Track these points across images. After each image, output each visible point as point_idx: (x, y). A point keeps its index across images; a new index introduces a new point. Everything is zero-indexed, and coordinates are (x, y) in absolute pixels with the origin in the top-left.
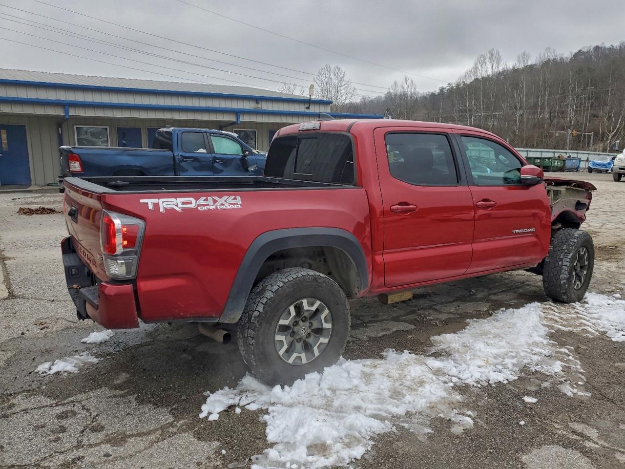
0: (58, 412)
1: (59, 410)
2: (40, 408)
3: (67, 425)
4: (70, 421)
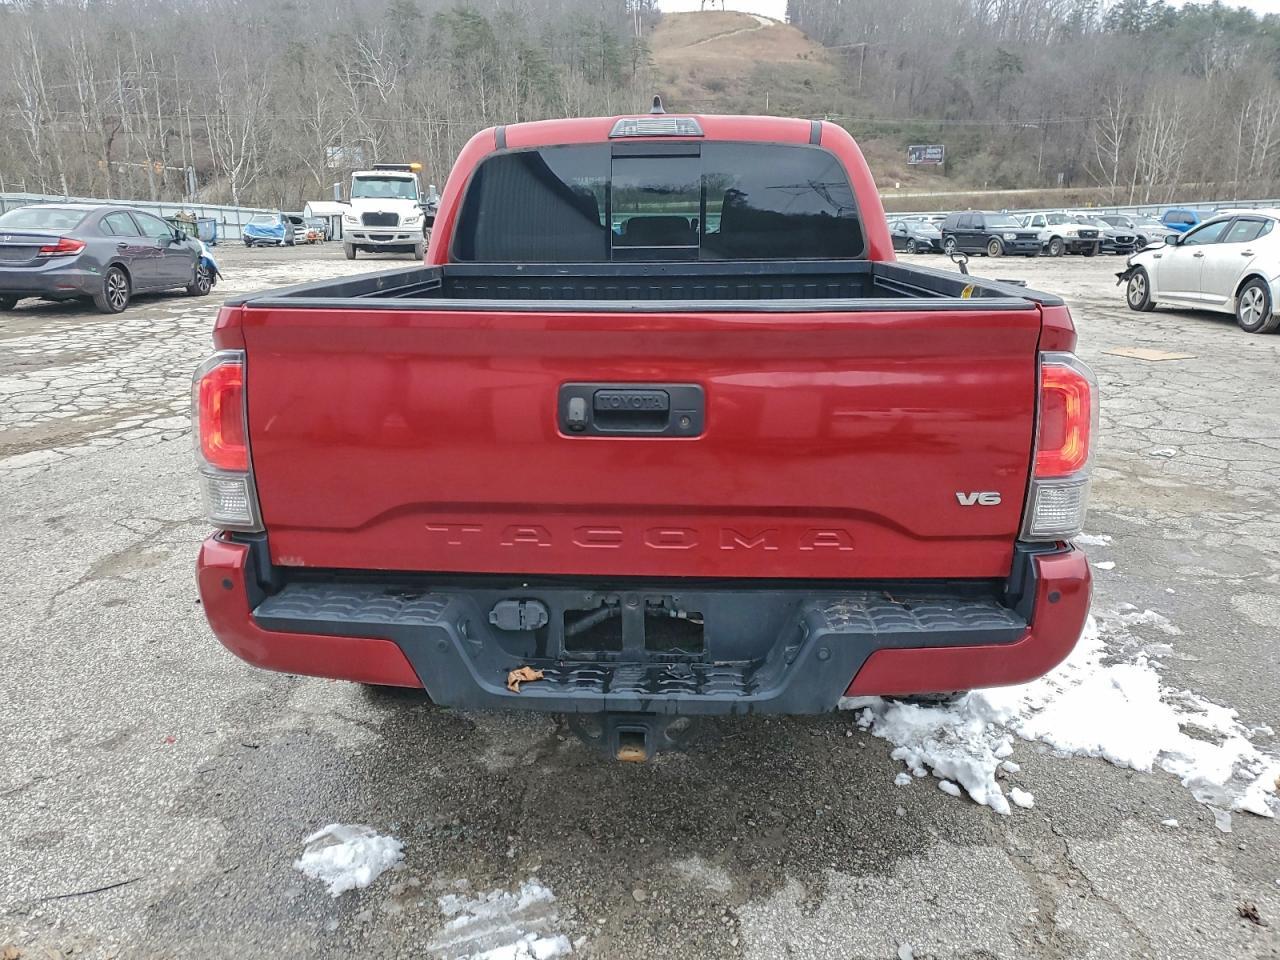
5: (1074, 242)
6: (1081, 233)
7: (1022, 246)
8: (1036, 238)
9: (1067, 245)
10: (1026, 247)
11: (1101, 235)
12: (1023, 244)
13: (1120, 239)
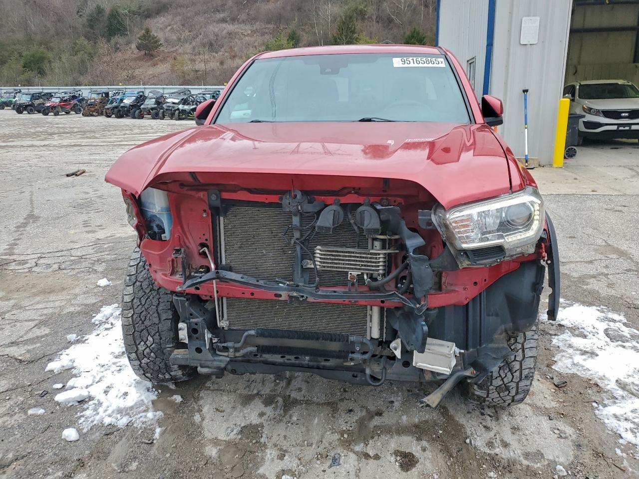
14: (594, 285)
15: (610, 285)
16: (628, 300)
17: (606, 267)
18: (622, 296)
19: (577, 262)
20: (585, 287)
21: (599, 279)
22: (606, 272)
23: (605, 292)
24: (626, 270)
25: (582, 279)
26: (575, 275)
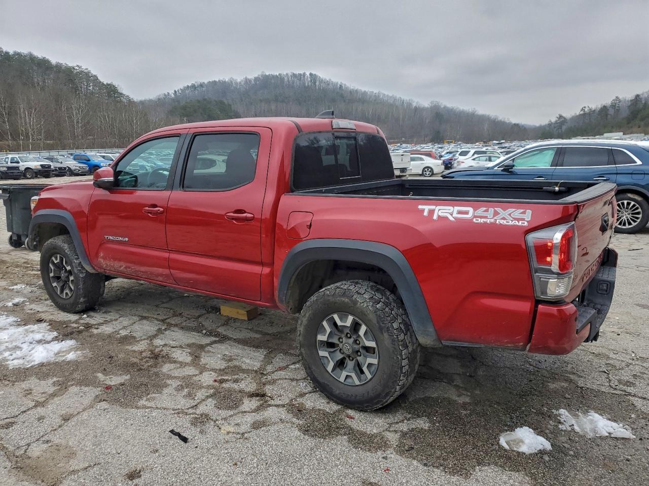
0: (632, 388)
1: (629, 389)
2: (644, 398)
3: (630, 377)
4: (626, 378)
5: (40, 171)
6: (42, 166)
7: (11, 174)
8: (19, 169)
9: (35, 172)
10: (15, 174)
11: (52, 167)
12: (12, 173)
13: (60, 168)
14: (47, 386)
15: (28, 392)
16: (7, 382)
17: (41, 419)
18: (13, 385)
19: (84, 410)
20: (55, 379)
21: (44, 395)
22: (39, 409)
23: (32, 382)
24: (12, 424)
25: (63, 387)
26: (74, 389)
